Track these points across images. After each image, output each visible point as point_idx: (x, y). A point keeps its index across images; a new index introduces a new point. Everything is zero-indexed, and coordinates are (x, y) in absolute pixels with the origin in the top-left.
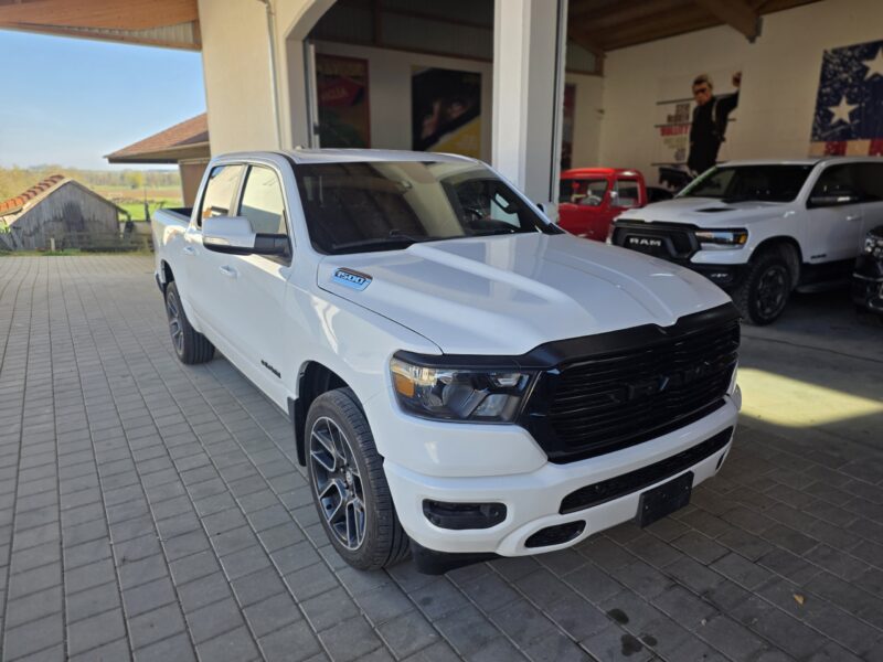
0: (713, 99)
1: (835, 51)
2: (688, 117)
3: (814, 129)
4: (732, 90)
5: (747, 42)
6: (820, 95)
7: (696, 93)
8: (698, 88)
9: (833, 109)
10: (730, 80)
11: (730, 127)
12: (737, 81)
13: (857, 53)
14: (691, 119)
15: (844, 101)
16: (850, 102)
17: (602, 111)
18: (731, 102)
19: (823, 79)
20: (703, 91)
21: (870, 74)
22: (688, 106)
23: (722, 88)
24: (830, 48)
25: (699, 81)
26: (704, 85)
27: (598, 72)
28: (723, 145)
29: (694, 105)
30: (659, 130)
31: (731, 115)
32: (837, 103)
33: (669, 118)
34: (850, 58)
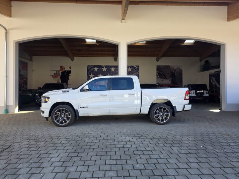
0: (65, 71)
1: (89, 66)
2: (59, 74)
3: (87, 79)
4: (70, 70)
5: (72, 61)
6: (87, 73)
7: (61, 69)
8: (61, 68)
9: (90, 75)
10: (69, 68)
11: (70, 77)
12: (70, 68)
13: (92, 66)
14: (60, 75)
15: (92, 74)
16: (93, 75)
17: (33, 70)
18: (69, 72)
19: (87, 70)
20: (63, 69)
21: (95, 71)
22: (59, 72)
23: (67, 69)
24: (88, 65)
25: (61, 67)
26: (63, 68)
27: (31, 60)
28: (69, 80)
29: (61, 72)
30: (52, 76)
31: (70, 75)
32: (91, 75)
33: (54, 74)
34: (92, 67)
